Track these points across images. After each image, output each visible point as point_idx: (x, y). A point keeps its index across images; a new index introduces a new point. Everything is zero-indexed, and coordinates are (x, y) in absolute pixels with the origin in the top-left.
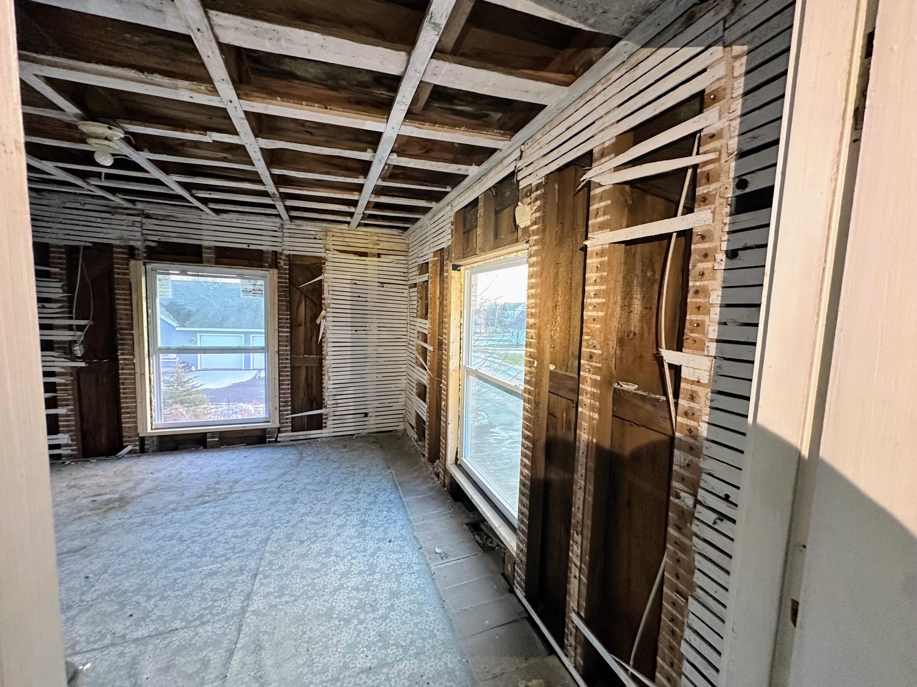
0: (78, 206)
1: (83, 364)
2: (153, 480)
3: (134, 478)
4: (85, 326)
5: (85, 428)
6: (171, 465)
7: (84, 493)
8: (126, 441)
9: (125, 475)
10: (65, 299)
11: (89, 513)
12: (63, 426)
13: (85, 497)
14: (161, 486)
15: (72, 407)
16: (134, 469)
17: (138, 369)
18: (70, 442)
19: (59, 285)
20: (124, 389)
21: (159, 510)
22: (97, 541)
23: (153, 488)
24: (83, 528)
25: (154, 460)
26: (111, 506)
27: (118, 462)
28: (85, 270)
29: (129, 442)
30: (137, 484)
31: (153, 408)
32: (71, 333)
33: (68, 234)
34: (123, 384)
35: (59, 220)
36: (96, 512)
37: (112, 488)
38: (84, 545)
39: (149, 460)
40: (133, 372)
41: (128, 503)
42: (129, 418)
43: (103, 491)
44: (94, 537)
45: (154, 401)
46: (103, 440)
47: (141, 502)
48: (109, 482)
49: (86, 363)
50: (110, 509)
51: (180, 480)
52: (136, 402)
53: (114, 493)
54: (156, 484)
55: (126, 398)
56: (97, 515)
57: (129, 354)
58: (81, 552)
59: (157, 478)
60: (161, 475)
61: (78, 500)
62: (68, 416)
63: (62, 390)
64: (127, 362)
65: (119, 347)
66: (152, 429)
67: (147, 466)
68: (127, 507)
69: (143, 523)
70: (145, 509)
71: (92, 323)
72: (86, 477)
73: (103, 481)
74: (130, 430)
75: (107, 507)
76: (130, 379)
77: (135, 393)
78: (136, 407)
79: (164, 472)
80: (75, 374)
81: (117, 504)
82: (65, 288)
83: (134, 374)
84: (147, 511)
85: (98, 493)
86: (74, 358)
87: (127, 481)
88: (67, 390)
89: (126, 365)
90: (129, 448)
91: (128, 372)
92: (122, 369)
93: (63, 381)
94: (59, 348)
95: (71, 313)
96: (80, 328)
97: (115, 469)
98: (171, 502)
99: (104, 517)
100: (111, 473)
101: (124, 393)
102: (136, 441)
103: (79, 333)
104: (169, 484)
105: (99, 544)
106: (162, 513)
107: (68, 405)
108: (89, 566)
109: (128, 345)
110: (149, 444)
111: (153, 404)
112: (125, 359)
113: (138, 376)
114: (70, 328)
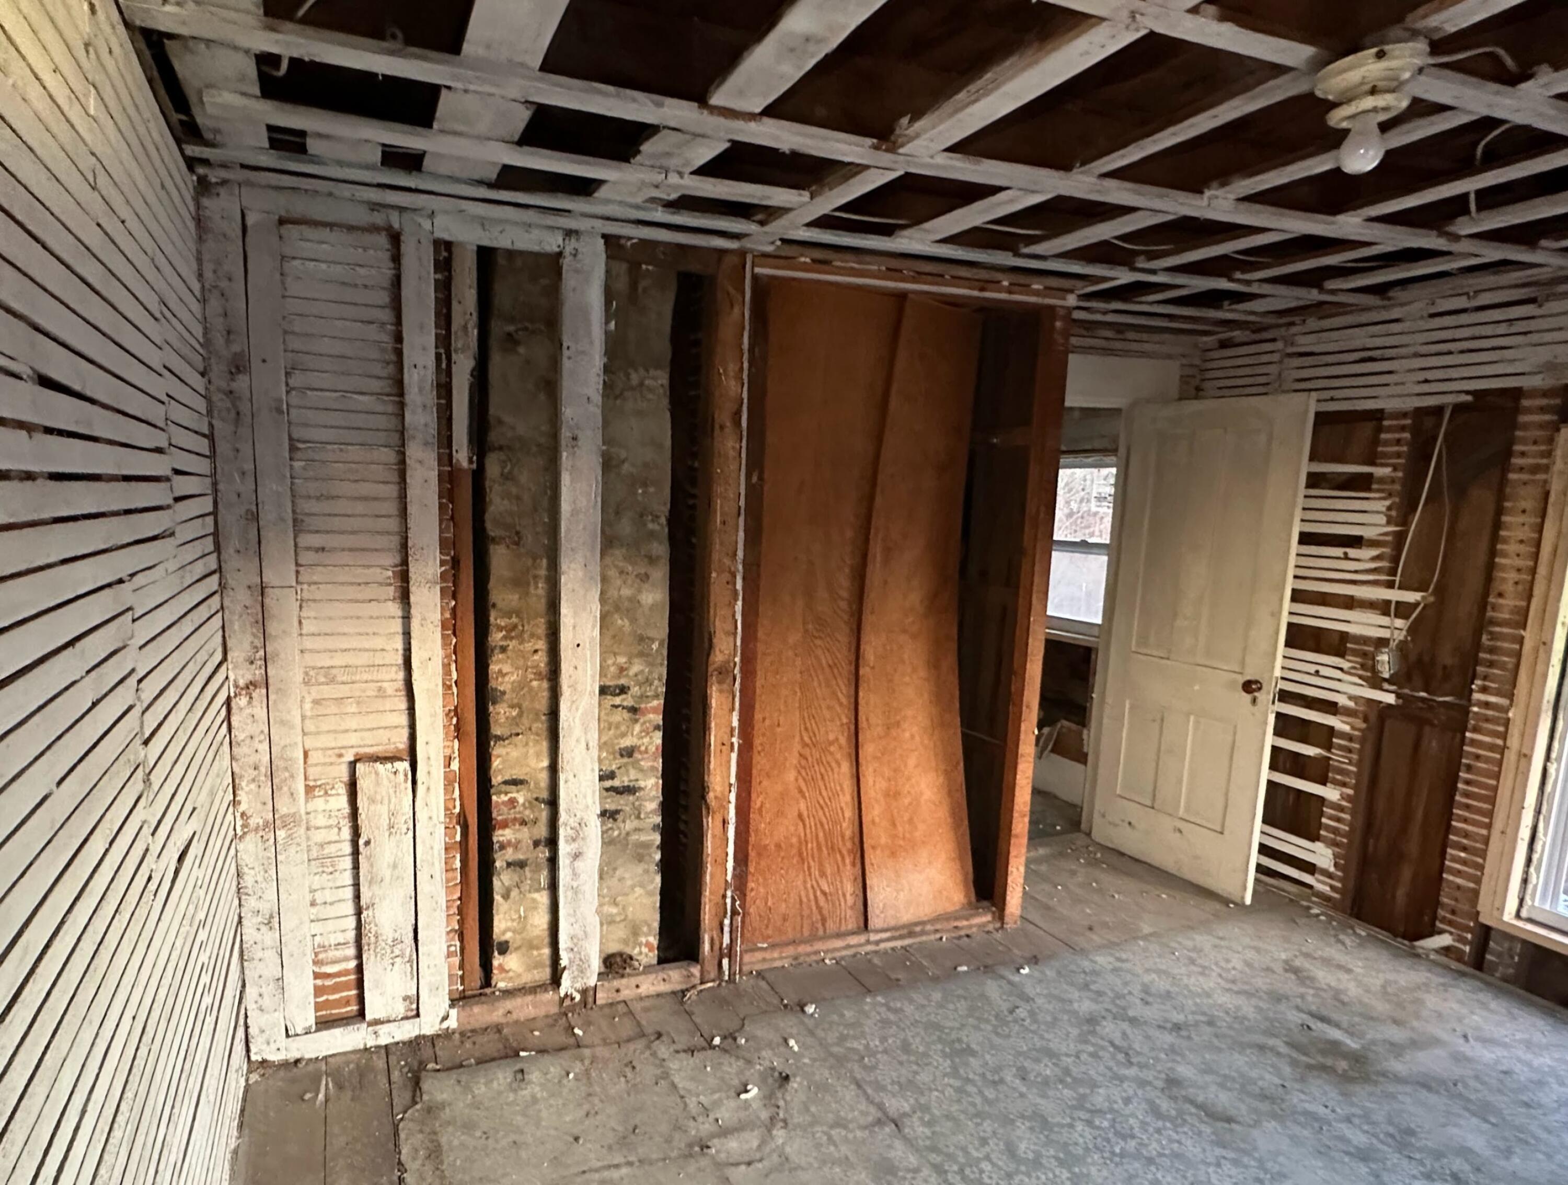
0: (1461, 303)
1: (1390, 699)
2: (1459, 1058)
3: (1415, 1024)
4: (1417, 604)
5: (1371, 849)
6: (1529, 1045)
7: (1302, 997)
8: (1444, 920)
9: (1400, 1005)
10: (1389, 538)
11: (1283, 1049)
12: (1328, 828)
13: (1298, 1008)
14: (1466, 1086)
15: (1350, 792)
16: (1432, 1001)
17: (1514, 742)
18: (1332, 869)
19: (1382, 505)
20: (1468, 782)
21: (1420, 1150)
22: (1257, 1124)
23: (1443, 1082)
24: (1254, 1074)
25: (1493, 1005)
26: (1329, 1062)
27: (1408, 962)
28: (1444, 467)
29: (1450, 923)
30: (1414, 1044)
31: (1535, 857)
32: (1385, 621)
33: (1426, 381)
34: (1469, 768)
35: (1411, 350)
36: (1295, 1054)
37: (1357, 1019)
38: (1232, 1112)
39: (1481, 996)
40: (1500, 742)
41: (1366, 1079)
42: (1464, 862)
43: (1335, 1016)
44: (1256, 1111)
45: (1545, 840)
46: (1401, 894)
47: (1393, 1096)
48: (1360, 1002)
49: (1398, 696)
50: (1323, 1068)
51: (1527, 1105)
52: (1489, 826)
53: (1351, 1034)
54: (1457, 1071)
55: (1467, 807)
56: (1294, 1063)
57: (1498, 693)
58: (1220, 1124)
59: (1468, 1060)
60: (1487, 1055)
61: (1282, 1007)
62: (1341, 809)
63: (1341, 747)
64: (1490, 713)
65: (1480, 669)
66: (1518, 916)
67: (1464, 1011)
68: (1357, 1088)
69: (1363, 1155)
70: (1390, 1123)
71: (1432, 599)
72: (1327, 962)
73: (1353, 990)
74: (1458, 894)
75: (1321, 1059)
76: (1487, 760)
77: (1492, 800)
78: (1486, 840)
79: (1500, 1052)
80: (1373, 718)
81: (1343, 1065)
82: (1394, 513)
83: (1502, 750)
84: (1391, 1130)
85: (1324, 1012)
86: (1375, 682)
87: (1396, 1022)
88: (1350, 751)
89: (1487, 720)
90: (1445, 940)
91: (1487, 739)
92: (1475, 730)
93: (1346, 728)
94: (1355, 653)
95: (1393, 572)
96: (1402, 610)
97: (1391, 976)
98: (1464, 1152)
99: (1302, 1080)
100: (1376, 982)
101: (1467, 795)
102: (1467, 929)
103: (1399, 623)
104: (1491, 1098)
105: (1255, 1133)
106: (1421, 1163)
107: (1344, 785)
108: (1211, 1170)
109: (1502, 667)
110: (1499, 955)
111: (1538, 847)
112: (1487, 705)
113: (1511, 757)
114: (1384, 608)
